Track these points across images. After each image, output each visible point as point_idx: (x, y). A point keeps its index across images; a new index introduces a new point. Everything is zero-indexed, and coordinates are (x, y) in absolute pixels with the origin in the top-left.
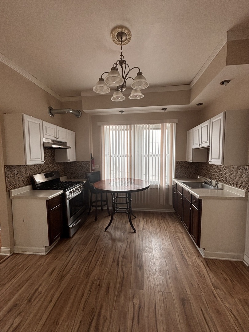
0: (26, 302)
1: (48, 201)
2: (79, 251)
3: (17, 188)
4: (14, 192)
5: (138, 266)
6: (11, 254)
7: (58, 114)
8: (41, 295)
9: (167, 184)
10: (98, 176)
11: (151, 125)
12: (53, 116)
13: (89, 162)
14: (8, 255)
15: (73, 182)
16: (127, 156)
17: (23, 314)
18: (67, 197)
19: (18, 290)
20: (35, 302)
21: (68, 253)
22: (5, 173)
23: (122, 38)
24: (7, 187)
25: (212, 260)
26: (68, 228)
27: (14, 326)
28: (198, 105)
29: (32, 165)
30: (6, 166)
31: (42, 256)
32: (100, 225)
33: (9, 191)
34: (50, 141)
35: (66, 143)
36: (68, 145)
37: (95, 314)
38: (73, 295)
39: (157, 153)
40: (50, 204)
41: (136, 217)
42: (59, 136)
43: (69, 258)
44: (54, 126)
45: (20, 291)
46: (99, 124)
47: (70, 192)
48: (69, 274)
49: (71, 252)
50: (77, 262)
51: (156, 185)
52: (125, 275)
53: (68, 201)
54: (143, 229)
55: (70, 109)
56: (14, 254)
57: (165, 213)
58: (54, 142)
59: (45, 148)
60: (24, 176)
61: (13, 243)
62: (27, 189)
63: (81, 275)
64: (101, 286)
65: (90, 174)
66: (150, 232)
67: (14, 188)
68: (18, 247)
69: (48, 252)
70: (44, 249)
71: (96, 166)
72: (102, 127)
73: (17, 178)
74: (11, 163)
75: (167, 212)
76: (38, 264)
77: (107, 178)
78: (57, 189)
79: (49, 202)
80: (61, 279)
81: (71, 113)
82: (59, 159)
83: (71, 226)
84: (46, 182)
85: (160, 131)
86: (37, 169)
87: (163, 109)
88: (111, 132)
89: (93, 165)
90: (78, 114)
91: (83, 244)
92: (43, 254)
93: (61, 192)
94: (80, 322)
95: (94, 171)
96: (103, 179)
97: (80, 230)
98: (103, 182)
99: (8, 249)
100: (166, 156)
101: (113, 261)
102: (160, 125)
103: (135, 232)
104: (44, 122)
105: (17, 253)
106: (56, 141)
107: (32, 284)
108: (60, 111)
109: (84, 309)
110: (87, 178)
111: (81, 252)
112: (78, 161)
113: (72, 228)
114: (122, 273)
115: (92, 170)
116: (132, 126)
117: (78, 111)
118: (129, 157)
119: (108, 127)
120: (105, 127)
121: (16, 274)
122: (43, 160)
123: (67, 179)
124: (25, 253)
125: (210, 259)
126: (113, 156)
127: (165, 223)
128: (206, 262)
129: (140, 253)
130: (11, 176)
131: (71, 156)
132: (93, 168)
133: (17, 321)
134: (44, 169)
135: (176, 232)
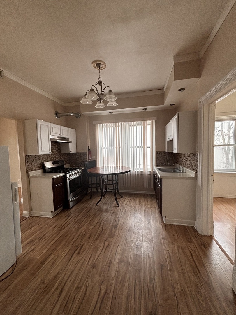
0: (38, 240)
1: (53, 179)
2: (75, 217)
3: (33, 171)
4: (31, 174)
5: (114, 226)
6: (29, 216)
7: (63, 117)
8: (47, 237)
9: (148, 171)
10: (94, 164)
11: (135, 123)
12: (59, 118)
13: (87, 153)
14: (28, 216)
15: (73, 168)
16: (116, 148)
17: (36, 245)
18: (68, 178)
19: (33, 235)
20: (44, 240)
21: (67, 217)
22: (26, 160)
23: (99, 66)
24: (26, 170)
25: (170, 225)
26: (68, 201)
27: (31, 249)
28: (171, 105)
29: (43, 155)
30: (26, 155)
31: (49, 218)
32: (93, 202)
33: (28, 172)
34: (56, 138)
35: (68, 138)
36: (70, 140)
37: (78, 248)
38: (67, 238)
39: (140, 145)
40: (55, 181)
41: (122, 197)
42: (62, 133)
43: (67, 220)
44: (59, 126)
45: (35, 235)
46: (94, 123)
47: (70, 175)
48: (66, 229)
49: (69, 217)
50: (72, 222)
51: (140, 171)
52: (103, 230)
53: (68, 181)
54: (126, 205)
55: (71, 112)
56: (31, 216)
57: (148, 194)
58: (58, 138)
59: (52, 142)
60: (38, 163)
61: (31, 209)
62: (40, 172)
63: (74, 229)
64: (86, 235)
65: (86, 162)
66: (130, 206)
67: (31, 171)
68: (34, 212)
69: (54, 216)
70: (51, 213)
71: (92, 156)
72: (97, 125)
73: (33, 164)
74: (29, 153)
75: (150, 194)
76: (47, 222)
77: (101, 166)
78: (60, 172)
79: (54, 181)
80: (60, 230)
81: (72, 115)
82: (63, 151)
83: (70, 200)
84: (53, 167)
85: (143, 127)
86: (47, 158)
87: (144, 109)
88: (104, 129)
89: (90, 155)
90: (78, 115)
91: (78, 213)
92: (50, 217)
93: (63, 174)
94: (69, 250)
95: (91, 160)
96: (98, 166)
97: (78, 204)
98: (98, 169)
99: (28, 212)
100: (147, 147)
101: (98, 223)
102: (143, 122)
103: (119, 207)
104: (51, 124)
105: (33, 216)
106: (60, 137)
107: (42, 232)
108: (64, 114)
109: (72, 244)
110: (84, 165)
111: (76, 217)
112: (78, 153)
113: (71, 201)
114: (102, 229)
115: (89, 159)
116: (120, 124)
117: (78, 113)
118: (118, 149)
119: (101, 125)
120: (99, 125)
121: (32, 227)
122: (51, 151)
123: (70, 166)
124: (39, 216)
125: (169, 224)
126: (105, 148)
127: (145, 201)
128: (165, 226)
129: (118, 219)
130: (29, 163)
131: (72, 149)
132: (90, 158)
133: (33, 247)
134: (52, 158)
135: (151, 207)
